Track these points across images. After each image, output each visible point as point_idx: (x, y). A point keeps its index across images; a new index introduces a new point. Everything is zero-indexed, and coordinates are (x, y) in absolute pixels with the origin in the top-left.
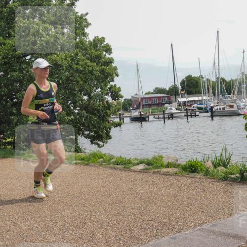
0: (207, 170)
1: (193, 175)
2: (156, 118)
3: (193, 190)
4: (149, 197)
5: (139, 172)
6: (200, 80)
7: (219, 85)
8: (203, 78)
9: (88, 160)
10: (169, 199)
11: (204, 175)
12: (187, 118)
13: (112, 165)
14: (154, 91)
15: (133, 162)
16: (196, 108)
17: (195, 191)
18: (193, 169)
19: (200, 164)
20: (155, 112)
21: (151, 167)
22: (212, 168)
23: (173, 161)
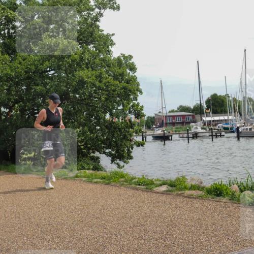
0: (233, 194)
1: (218, 198)
2: (181, 137)
3: (218, 215)
4: (171, 221)
5: (162, 193)
6: (226, 99)
7: (246, 104)
8: (229, 97)
9: (109, 179)
10: (193, 224)
11: (230, 200)
12: (212, 138)
13: (133, 185)
14: (178, 109)
15: (155, 182)
16: (222, 129)
17: (221, 216)
18: (218, 192)
19: (225, 188)
20: (179, 131)
21: (174, 188)
22: (238, 192)
23: (198, 183)
